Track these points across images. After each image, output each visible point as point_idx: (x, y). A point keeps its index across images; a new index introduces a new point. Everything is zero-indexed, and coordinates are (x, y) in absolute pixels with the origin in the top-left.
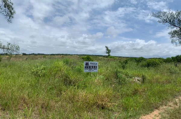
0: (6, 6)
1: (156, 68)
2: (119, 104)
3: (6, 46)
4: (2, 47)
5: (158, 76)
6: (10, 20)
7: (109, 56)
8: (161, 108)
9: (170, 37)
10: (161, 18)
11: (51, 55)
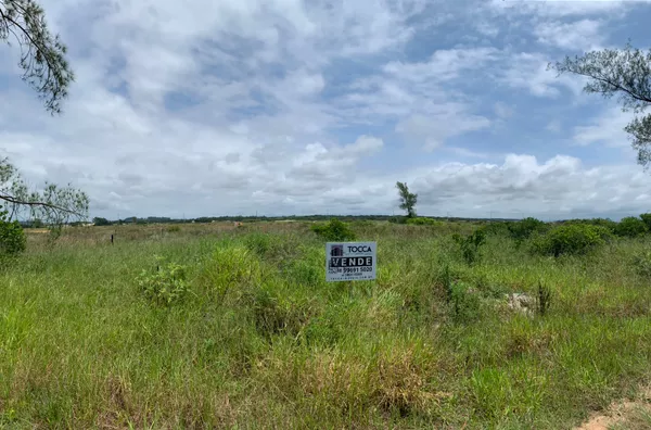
0: (43, 57)
1: (584, 257)
2: (460, 395)
3: (42, 195)
4: (27, 200)
5: (595, 288)
6: (55, 103)
7: (410, 216)
8: (614, 407)
9: (631, 142)
10: (597, 74)
11: (197, 221)
